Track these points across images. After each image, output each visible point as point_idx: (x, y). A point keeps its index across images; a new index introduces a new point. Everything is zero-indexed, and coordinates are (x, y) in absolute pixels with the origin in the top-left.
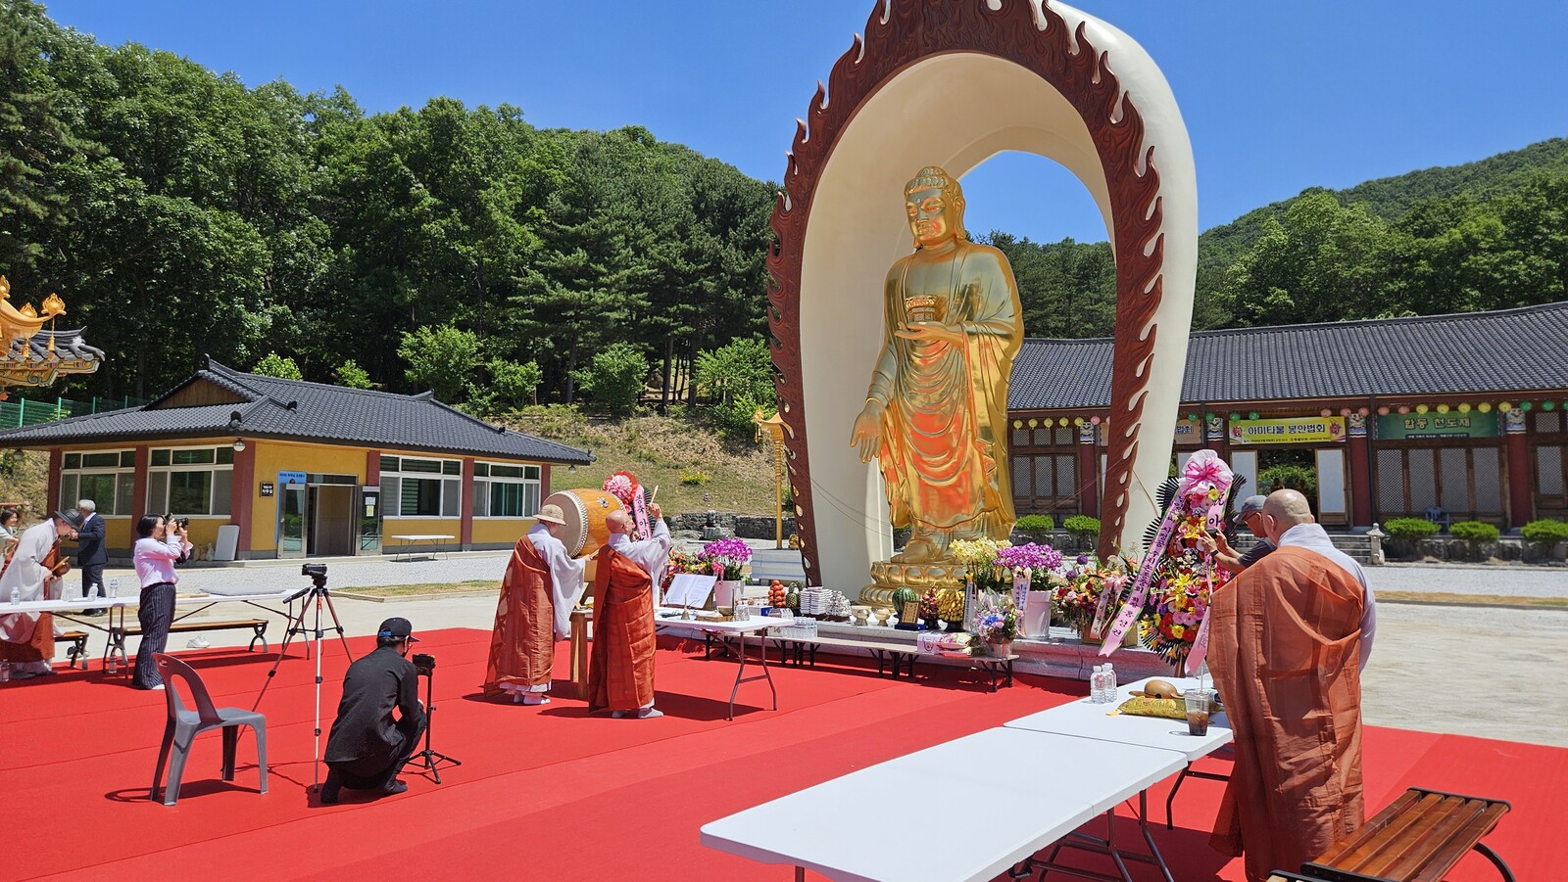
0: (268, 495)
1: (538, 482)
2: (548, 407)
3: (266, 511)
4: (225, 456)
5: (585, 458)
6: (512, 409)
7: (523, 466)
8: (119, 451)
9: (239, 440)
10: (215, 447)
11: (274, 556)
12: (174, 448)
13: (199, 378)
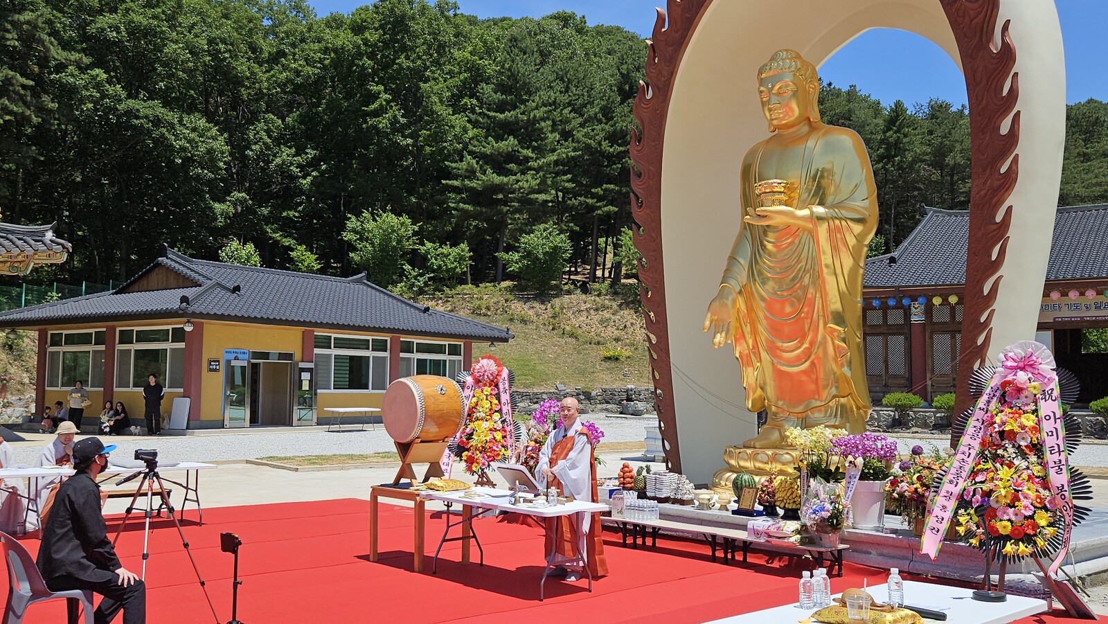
0: (215, 370)
1: (461, 358)
2: (478, 286)
3: (213, 385)
4: (179, 335)
5: (504, 335)
6: (445, 288)
7: (447, 343)
8: (92, 331)
9: (188, 322)
10: (170, 327)
11: (221, 425)
12: (136, 329)
13: (159, 265)
